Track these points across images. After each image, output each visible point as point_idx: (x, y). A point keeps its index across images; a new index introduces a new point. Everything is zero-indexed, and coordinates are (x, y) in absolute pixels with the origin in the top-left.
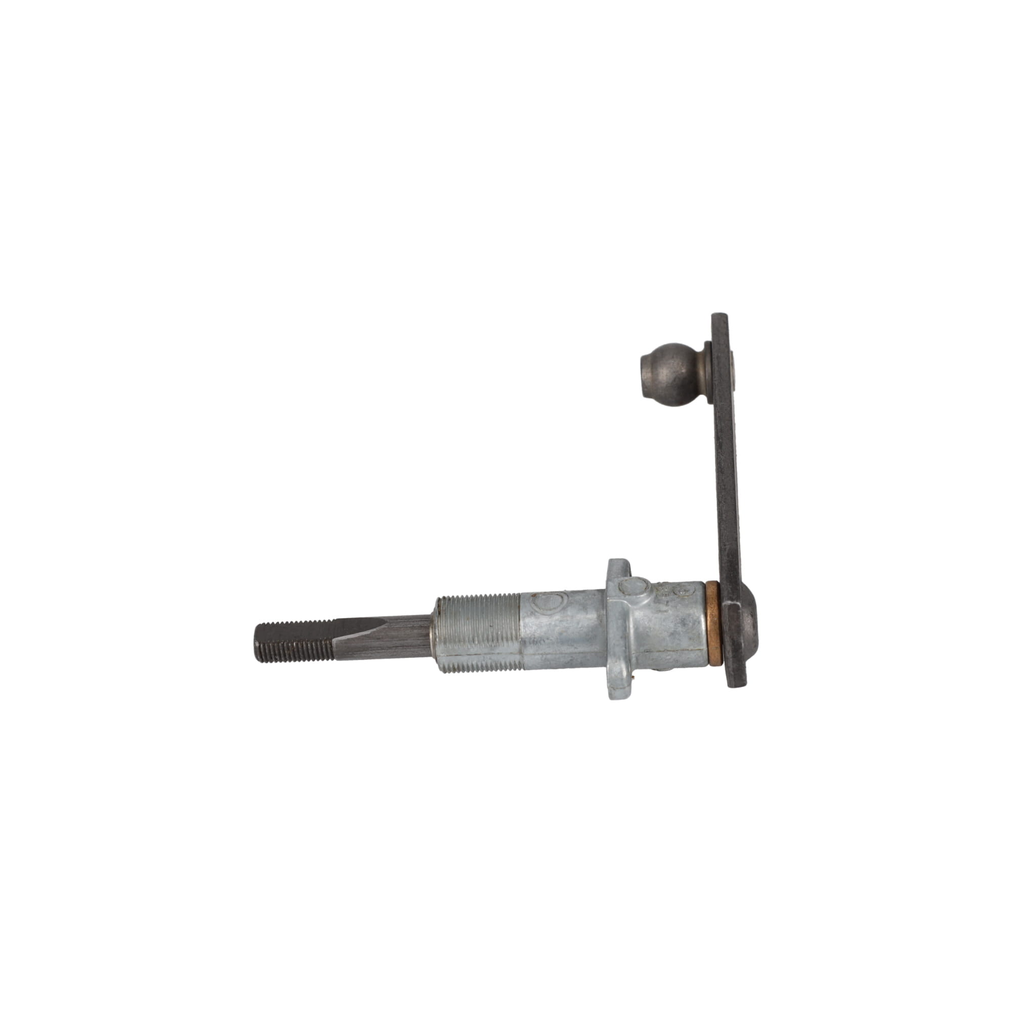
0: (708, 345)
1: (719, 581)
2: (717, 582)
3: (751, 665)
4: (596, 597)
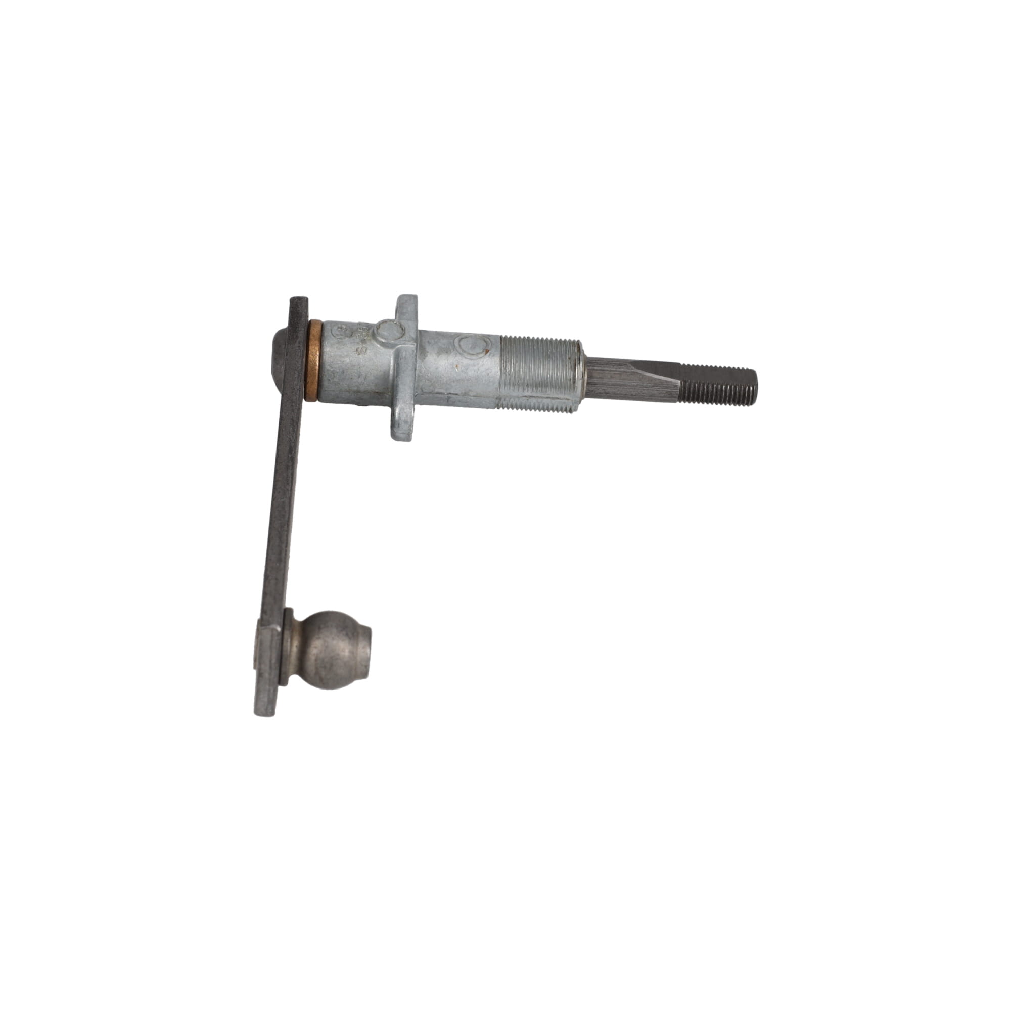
0: (283, 681)
1: (304, 400)
2: (306, 400)
3: (283, 322)
4: (427, 340)
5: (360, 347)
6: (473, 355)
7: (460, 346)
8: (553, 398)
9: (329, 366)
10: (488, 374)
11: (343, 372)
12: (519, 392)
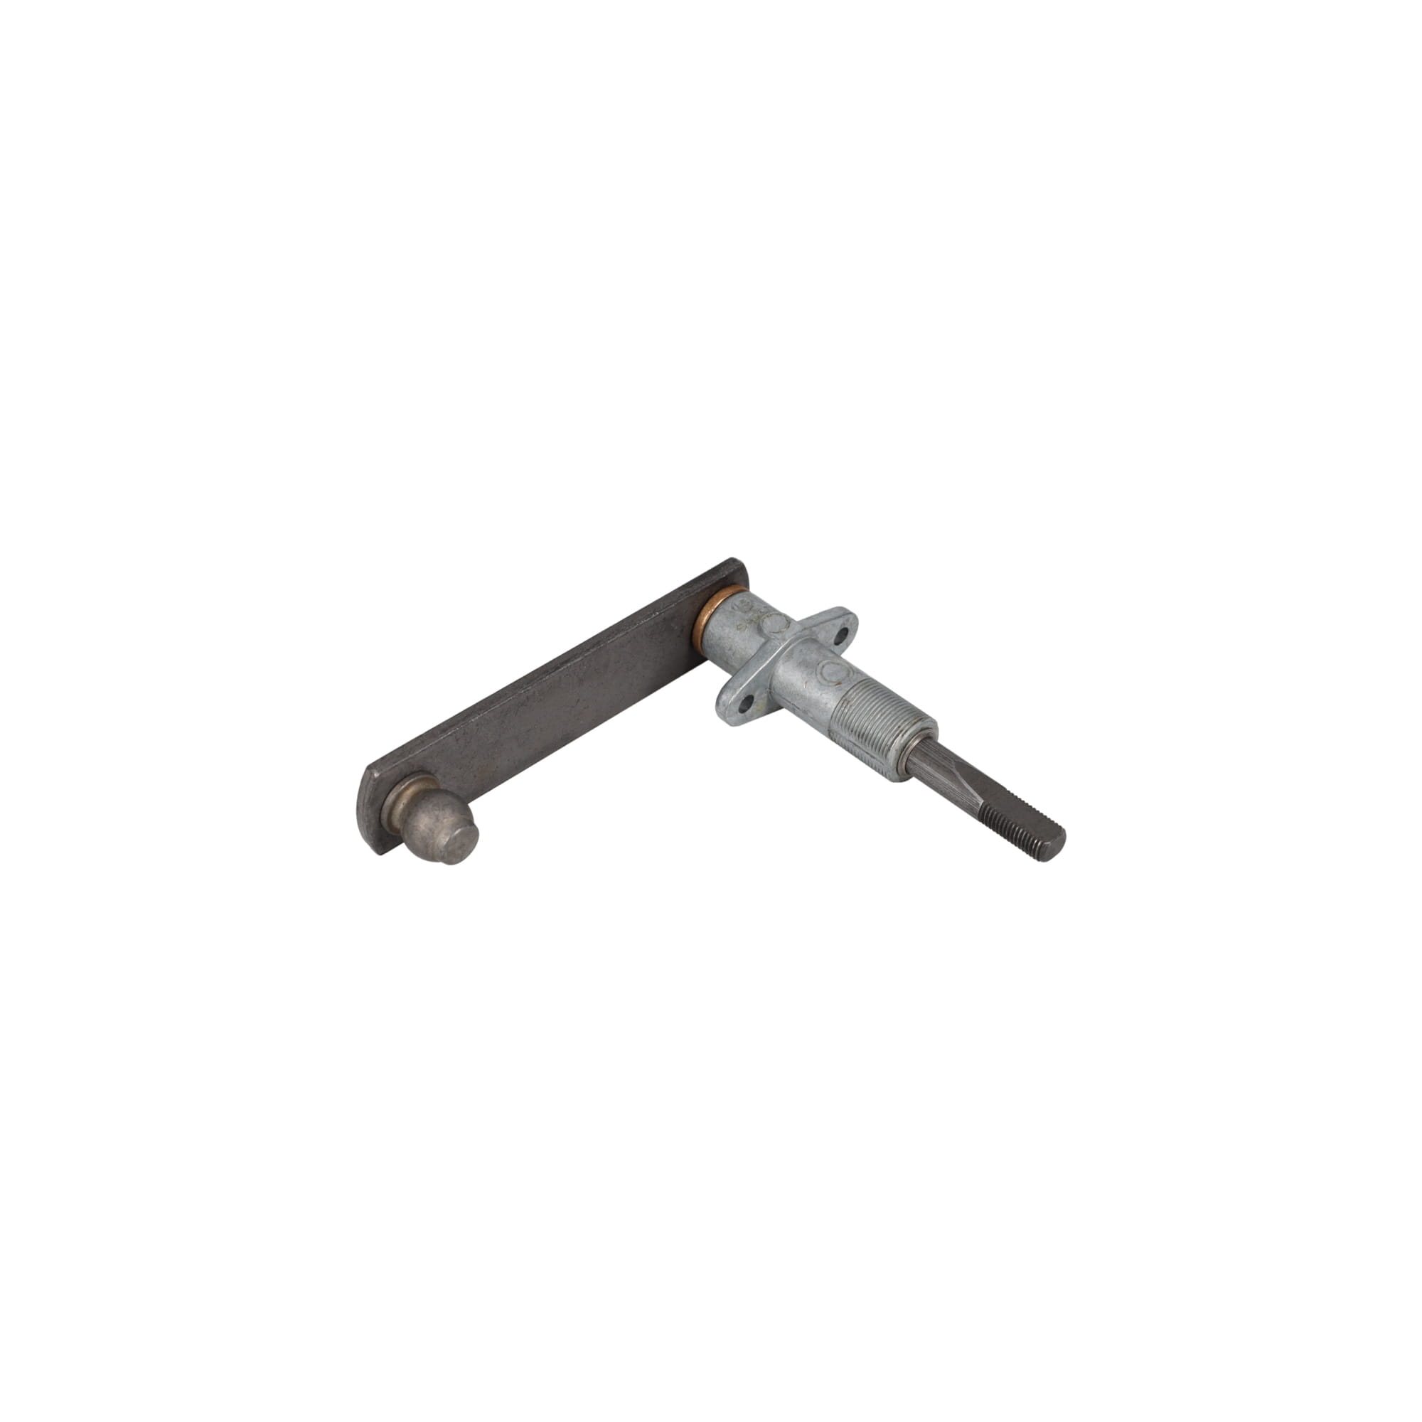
5: (744, 624)
6: (825, 680)
7: (823, 667)
8: (872, 756)
9: (712, 627)
10: (826, 704)
11: (720, 639)
12: (845, 734)
